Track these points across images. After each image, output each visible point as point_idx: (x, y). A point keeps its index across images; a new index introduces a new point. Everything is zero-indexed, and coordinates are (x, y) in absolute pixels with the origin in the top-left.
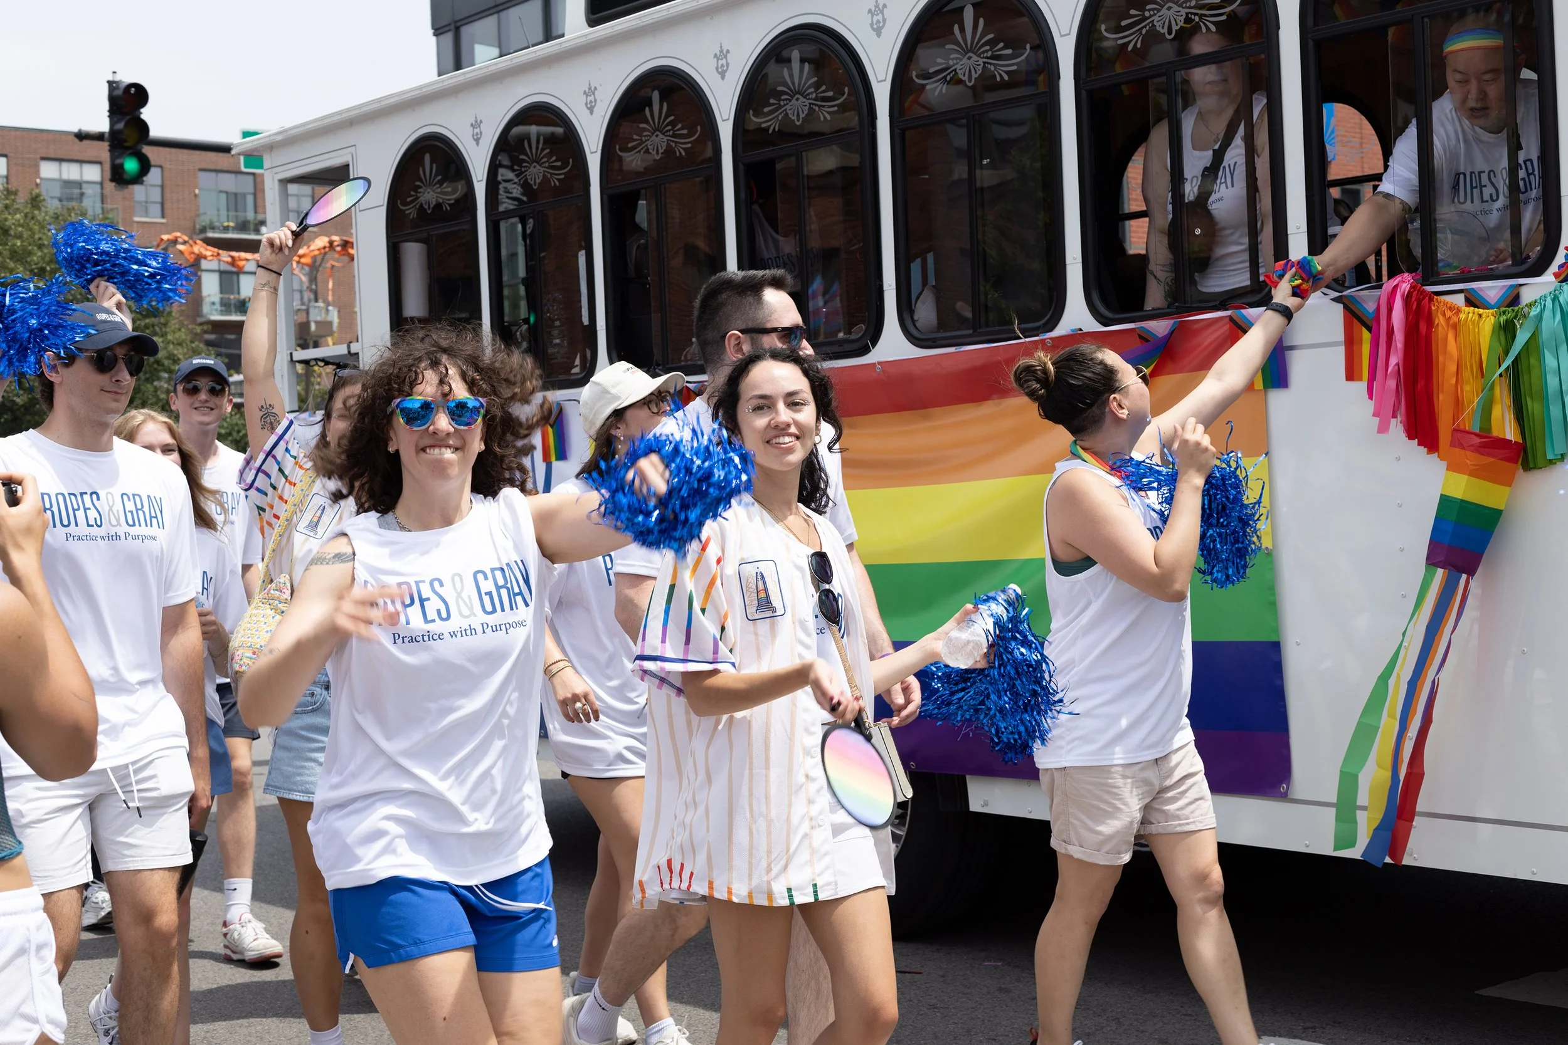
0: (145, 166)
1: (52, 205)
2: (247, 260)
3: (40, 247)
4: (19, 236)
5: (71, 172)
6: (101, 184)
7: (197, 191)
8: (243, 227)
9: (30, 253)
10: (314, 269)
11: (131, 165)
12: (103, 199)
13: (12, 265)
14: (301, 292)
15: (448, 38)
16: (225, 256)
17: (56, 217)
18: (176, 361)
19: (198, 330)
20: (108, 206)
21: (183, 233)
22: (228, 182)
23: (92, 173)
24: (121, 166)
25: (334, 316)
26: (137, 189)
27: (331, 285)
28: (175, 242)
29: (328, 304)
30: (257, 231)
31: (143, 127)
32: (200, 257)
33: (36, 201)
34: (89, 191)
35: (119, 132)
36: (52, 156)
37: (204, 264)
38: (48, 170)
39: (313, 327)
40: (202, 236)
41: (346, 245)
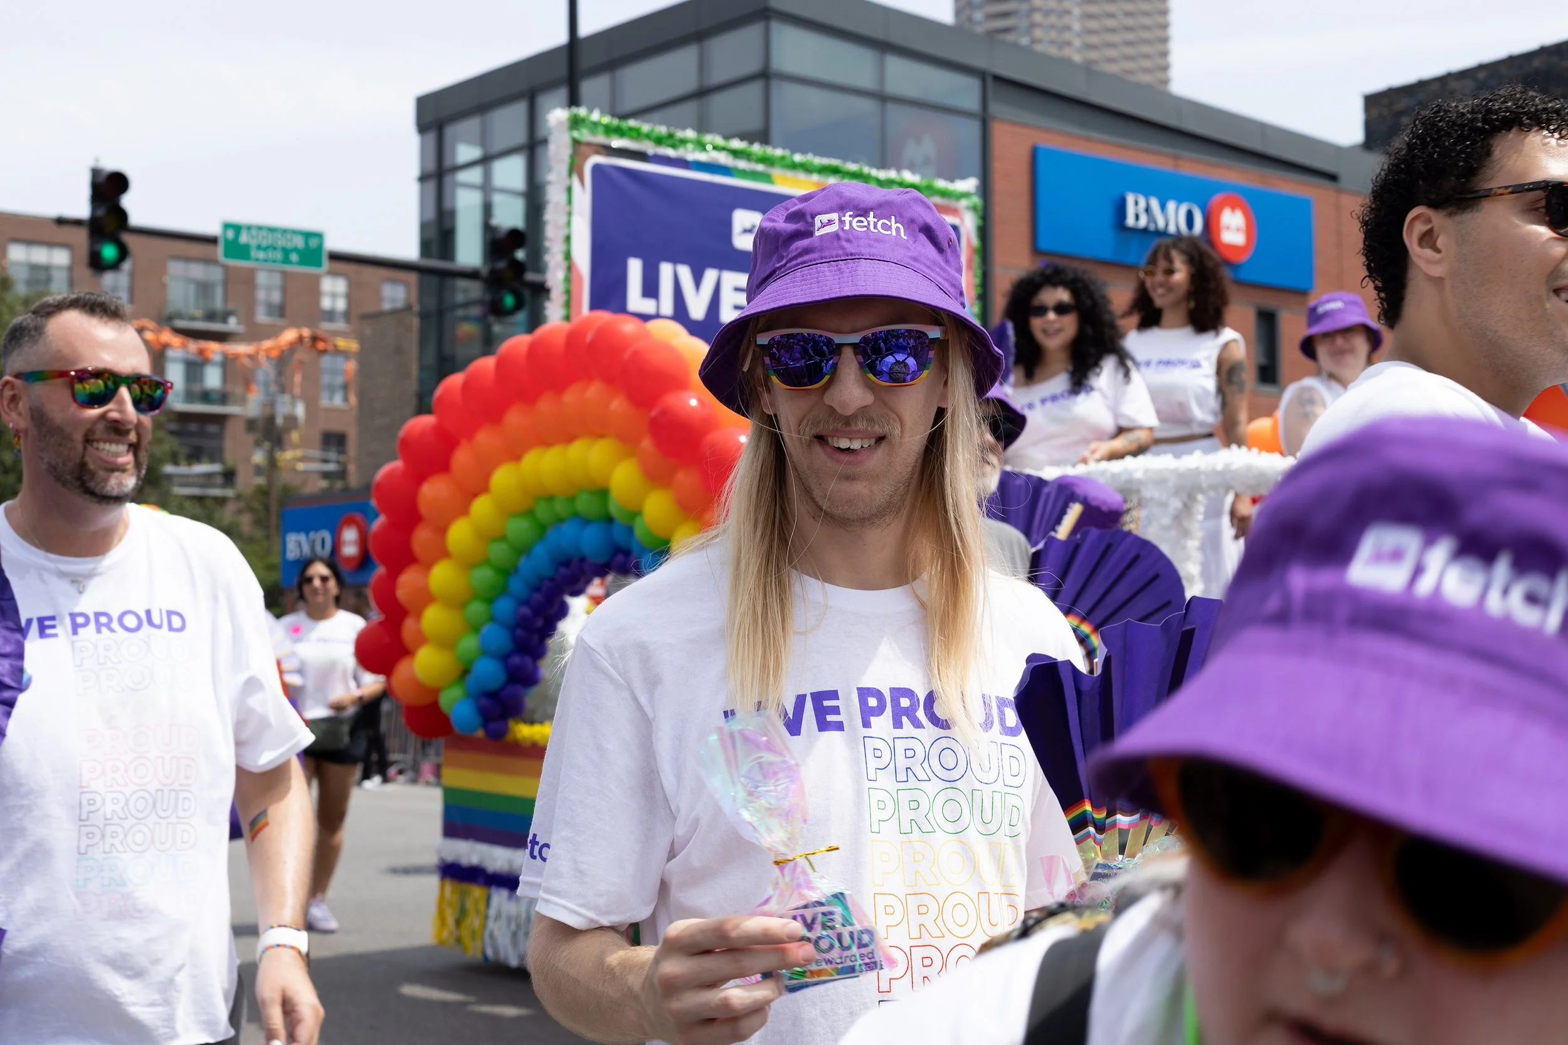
0: (124, 253)
1: (21, 289)
2: (213, 352)
5: (40, 255)
6: (71, 269)
7: (166, 279)
8: (211, 316)
10: (282, 361)
11: (109, 252)
12: (73, 281)
14: (266, 385)
15: (431, 137)
16: (193, 346)
17: (25, 301)
21: (152, 319)
22: (198, 271)
23: (60, 258)
24: (99, 252)
25: (300, 411)
26: (108, 278)
27: (298, 378)
29: (294, 398)
30: (224, 320)
31: (122, 215)
32: (165, 346)
33: (6, 284)
34: (57, 275)
35: (100, 219)
36: (21, 236)
37: (170, 353)
38: (17, 253)
39: (279, 421)
40: (169, 325)
41: (315, 339)
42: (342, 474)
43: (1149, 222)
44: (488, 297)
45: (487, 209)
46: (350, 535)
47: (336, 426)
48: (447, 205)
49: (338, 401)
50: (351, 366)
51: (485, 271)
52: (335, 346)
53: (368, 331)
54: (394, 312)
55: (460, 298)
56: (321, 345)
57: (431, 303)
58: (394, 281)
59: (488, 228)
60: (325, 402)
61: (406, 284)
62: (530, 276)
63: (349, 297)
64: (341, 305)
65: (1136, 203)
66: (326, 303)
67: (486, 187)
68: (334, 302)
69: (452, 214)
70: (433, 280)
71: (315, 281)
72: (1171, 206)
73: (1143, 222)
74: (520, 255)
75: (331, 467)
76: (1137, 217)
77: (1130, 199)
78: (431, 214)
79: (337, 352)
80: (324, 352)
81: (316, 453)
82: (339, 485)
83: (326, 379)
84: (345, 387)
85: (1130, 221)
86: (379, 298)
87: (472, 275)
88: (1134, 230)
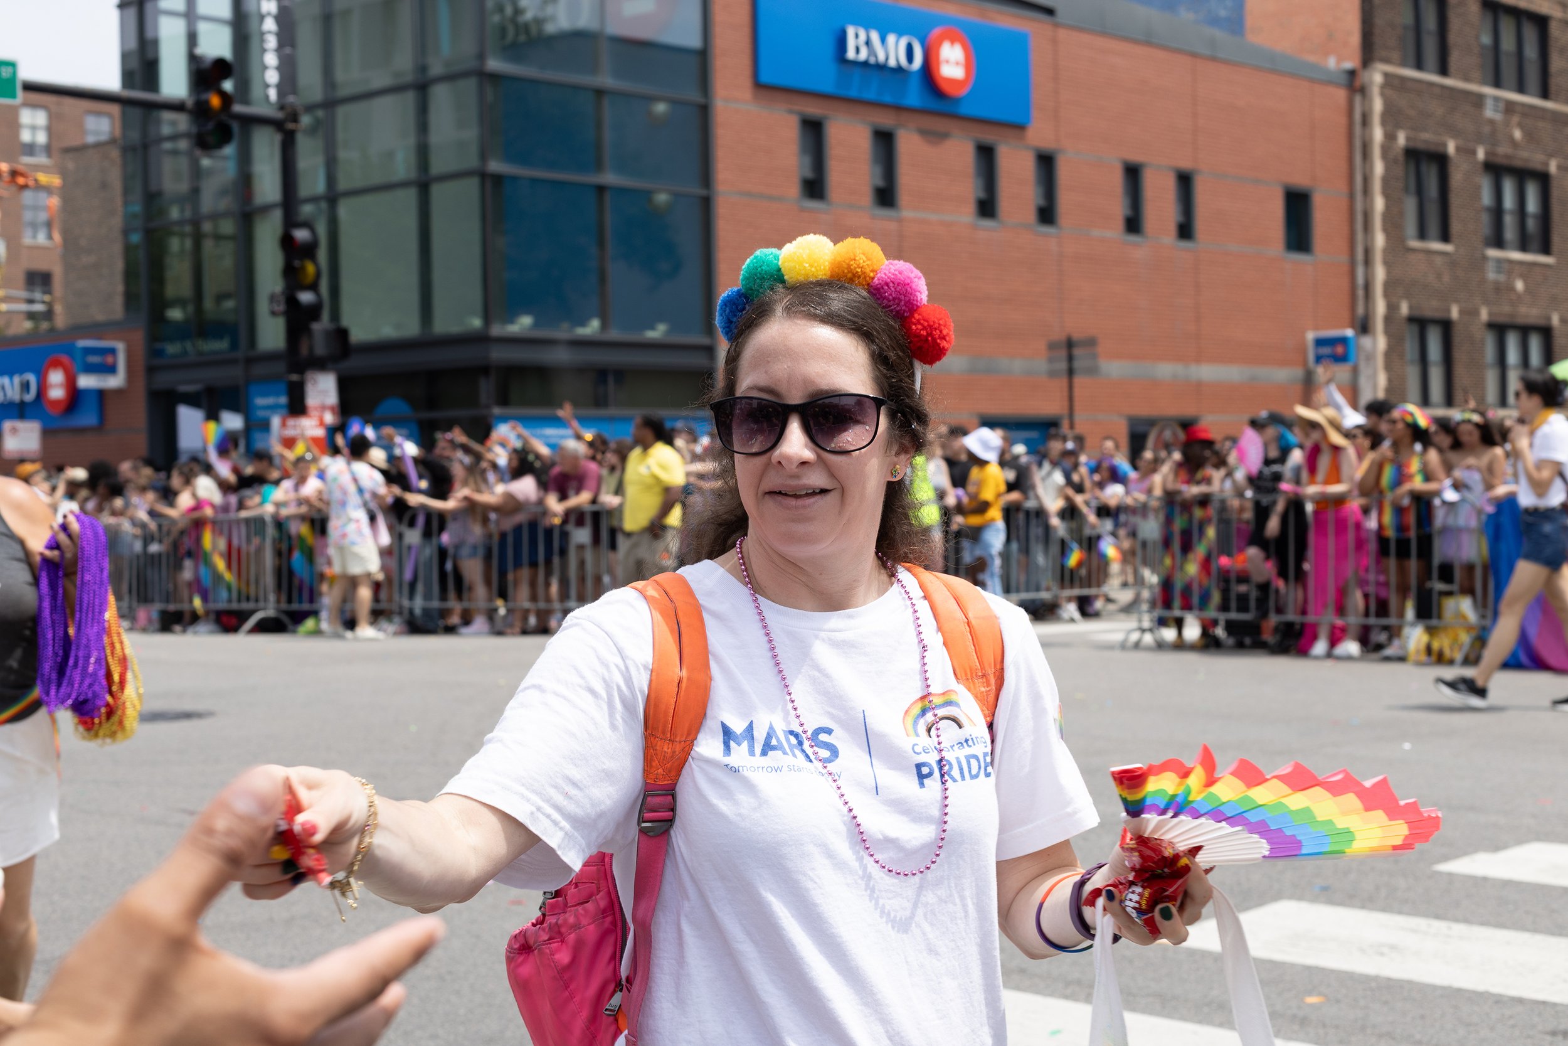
41: (14, 174)
42: (49, 315)
43: (869, 55)
44: (194, 130)
45: (192, 39)
46: (56, 377)
47: (41, 265)
48: (149, 34)
49: (41, 238)
50: (54, 201)
51: (190, 103)
52: (36, 180)
53: (71, 166)
54: (98, 145)
55: (166, 130)
56: (21, 180)
57: (135, 136)
58: (99, 114)
59: (193, 59)
60: (27, 240)
61: (110, 115)
62: (238, 108)
63: (49, 129)
64: (41, 138)
65: (857, 36)
66: (26, 136)
67: (190, 15)
68: (34, 135)
69: (155, 42)
70: (136, 112)
71: (14, 111)
72: (891, 39)
73: (863, 55)
74: (228, 85)
75: (39, 307)
76: (858, 50)
77: (851, 31)
78: (133, 44)
79: (39, 187)
80: (25, 187)
81: (24, 294)
82: (45, 325)
83: (28, 216)
84: (49, 225)
85: (851, 54)
86: (83, 132)
87: (177, 107)
88: (855, 63)
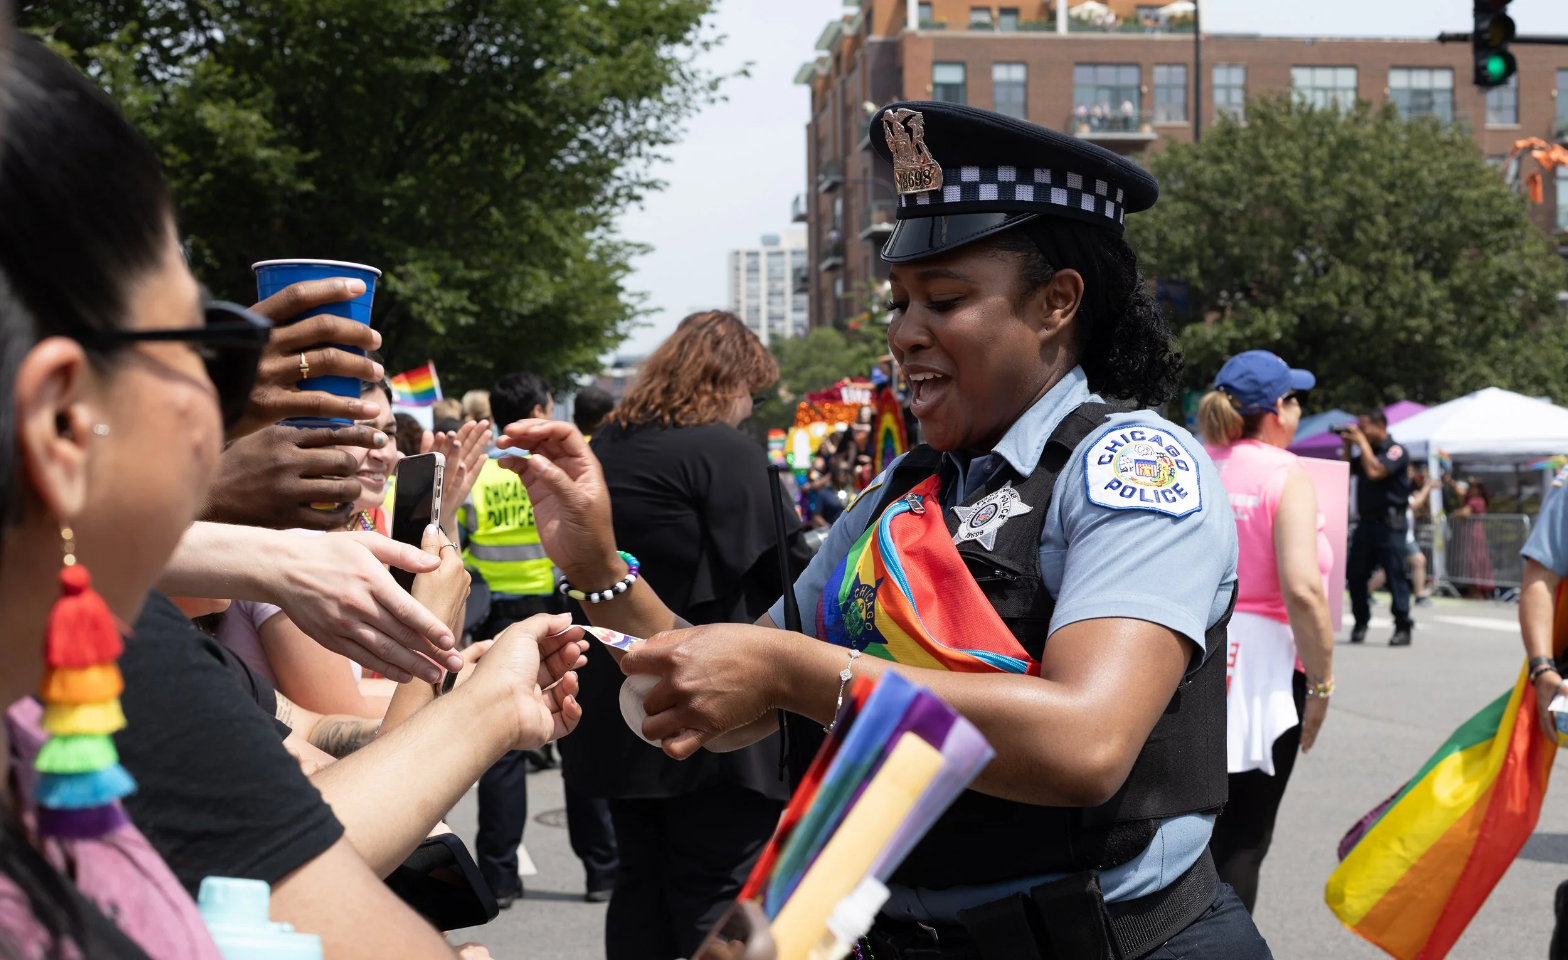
0: (1511, 66)
1: (1404, 116)
3: (1392, 160)
4: (1367, 149)
5: (1421, 80)
6: (1453, 91)
7: (1555, 93)
9: (1381, 167)
11: (1495, 66)
12: (1454, 106)
13: (1359, 178)
17: (1409, 129)
18: (1530, 274)
19: (1556, 241)
20: (1460, 113)
21: (1540, 137)
23: (1442, 80)
24: (1485, 68)
26: (1493, 96)
28: (1531, 148)
31: (1509, 25)
32: (1557, 164)
33: (1388, 112)
34: (1441, 100)
35: (1485, 31)
36: (1401, 62)
37: (1562, 171)
38: (1398, 80)
40: (1559, 140)
